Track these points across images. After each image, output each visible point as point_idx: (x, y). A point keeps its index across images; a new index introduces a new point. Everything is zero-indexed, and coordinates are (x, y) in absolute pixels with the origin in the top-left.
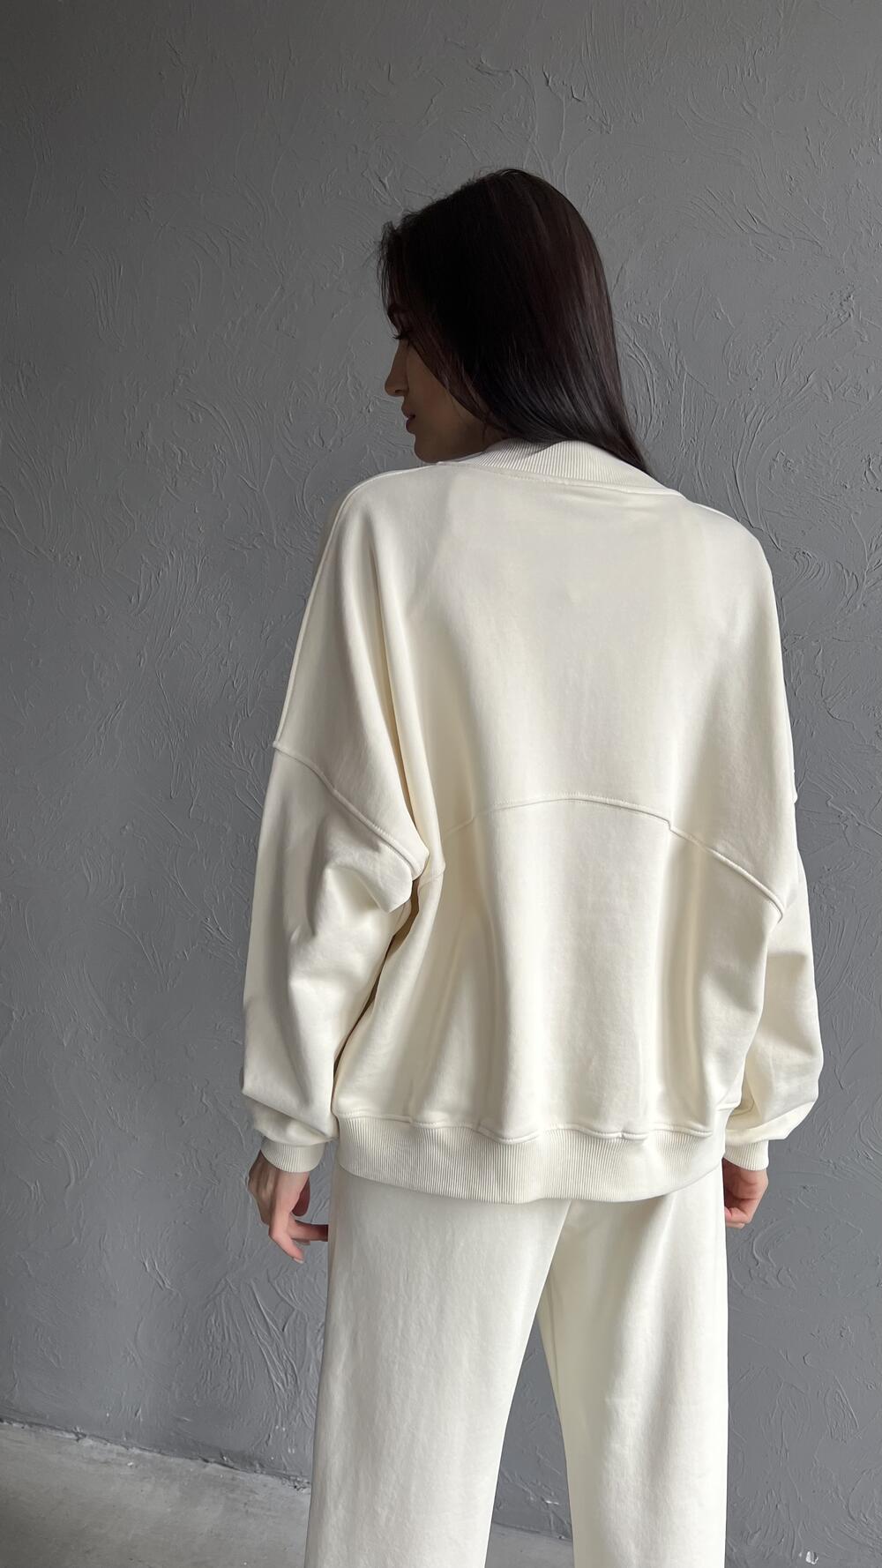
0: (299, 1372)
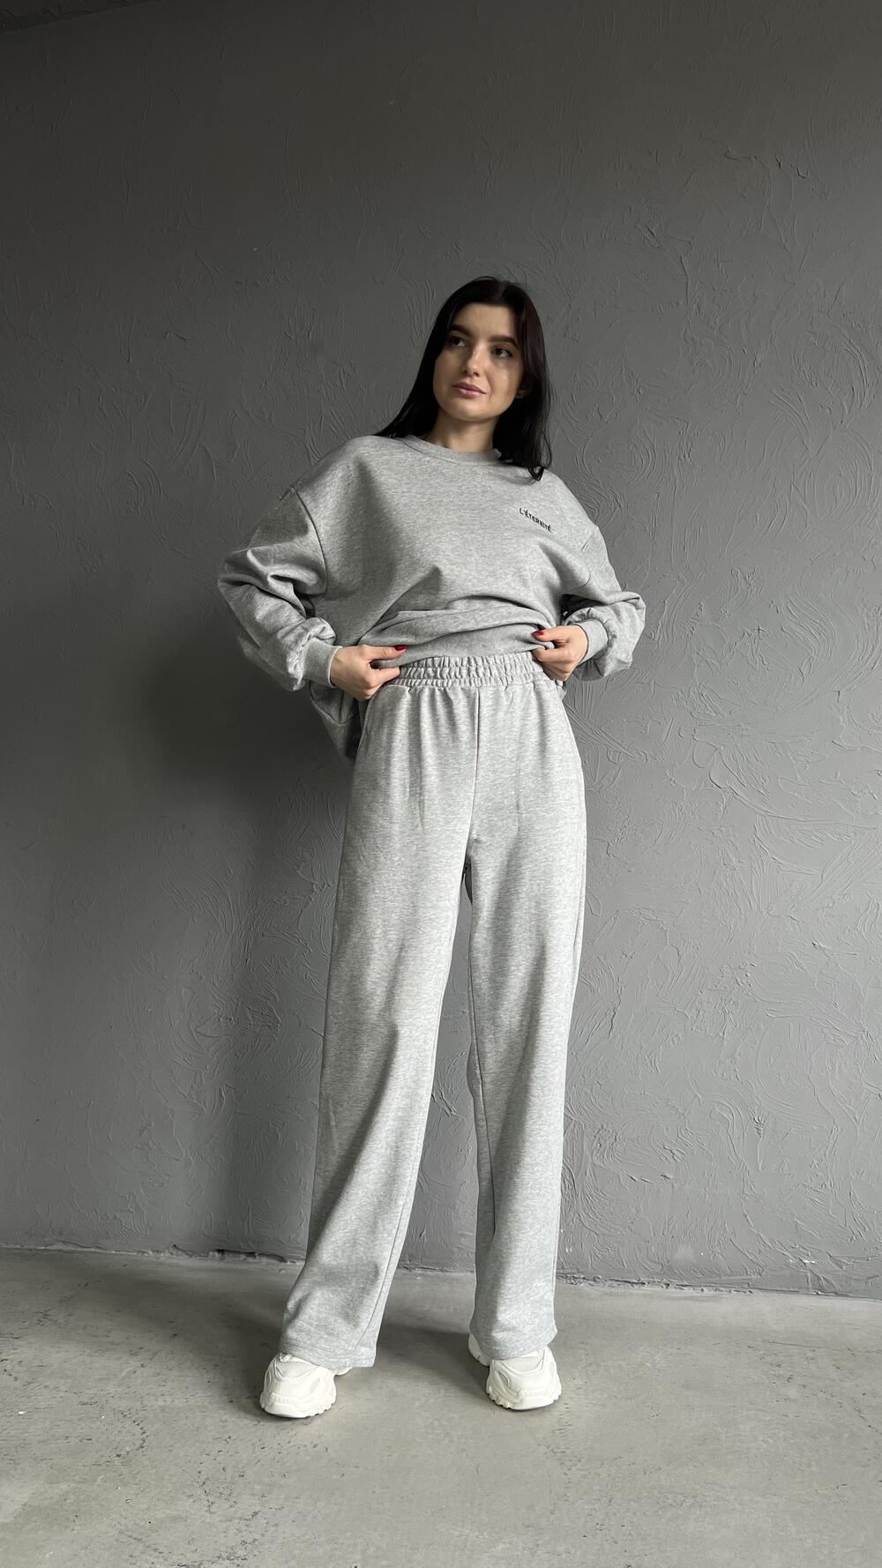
0: (576, 1176)
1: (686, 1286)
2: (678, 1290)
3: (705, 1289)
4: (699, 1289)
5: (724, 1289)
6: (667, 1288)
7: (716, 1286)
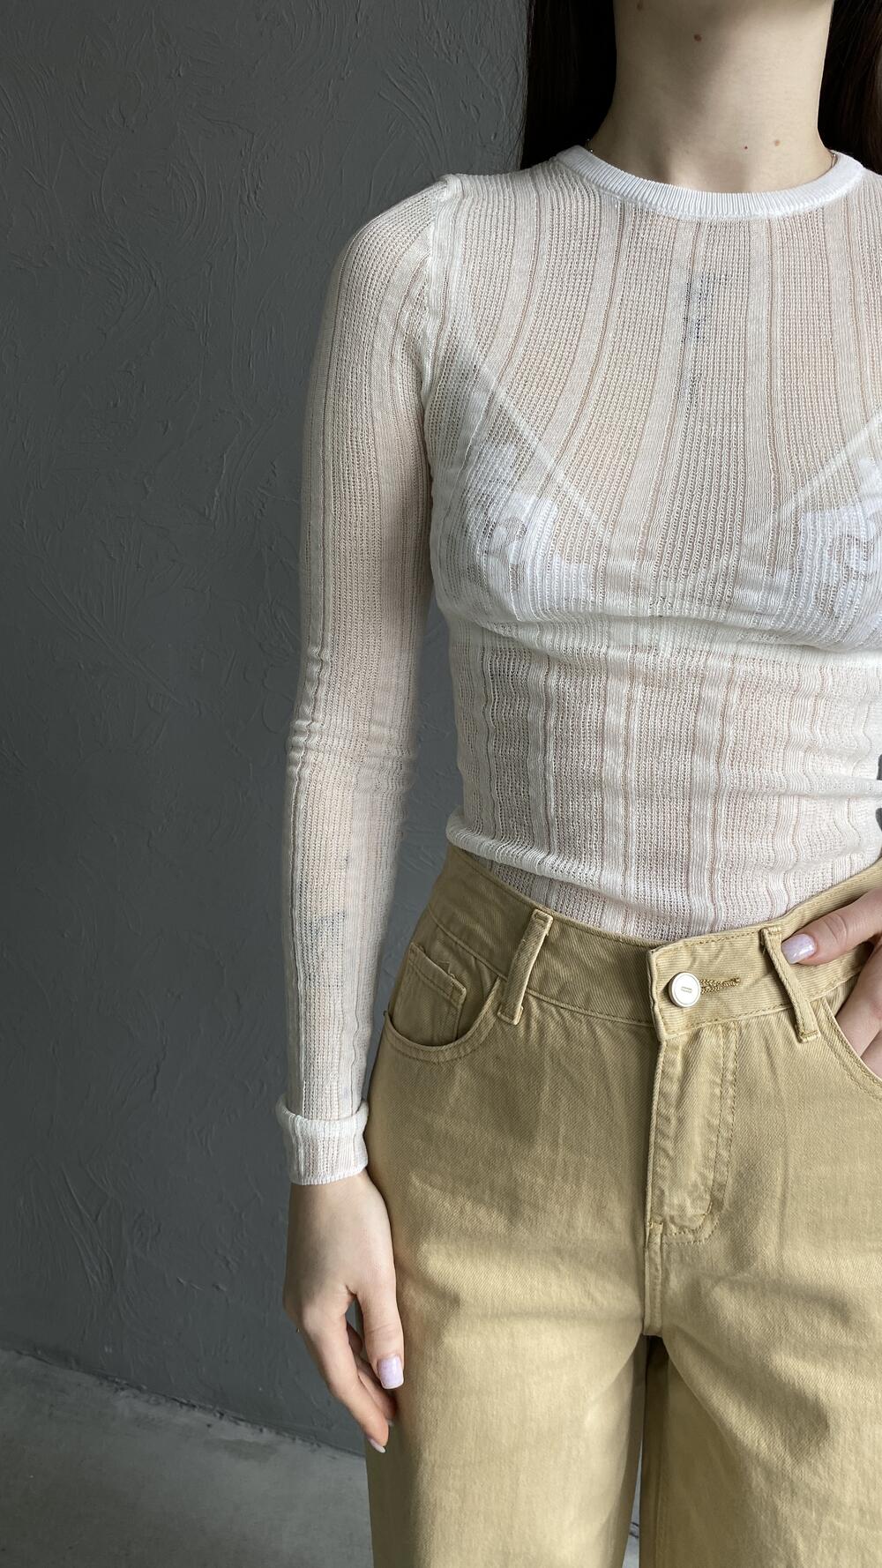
1: (242, 1420)
2: (233, 1424)
3: (265, 1430)
4: (258, 1427)
5: (287, 1435)
6: (221, 1418)
7: (279, 1429)
